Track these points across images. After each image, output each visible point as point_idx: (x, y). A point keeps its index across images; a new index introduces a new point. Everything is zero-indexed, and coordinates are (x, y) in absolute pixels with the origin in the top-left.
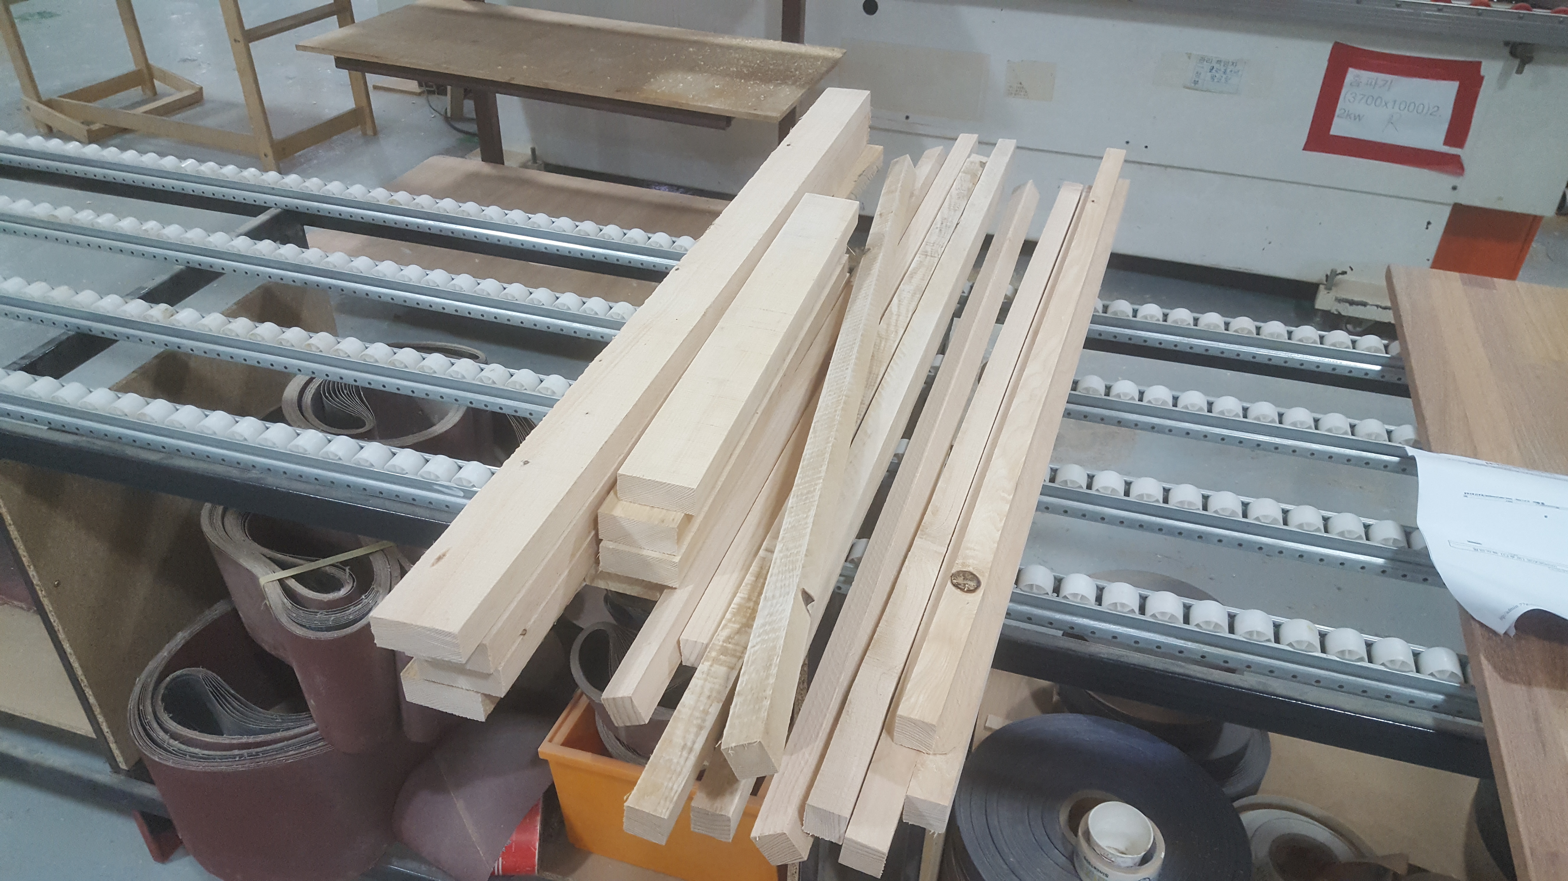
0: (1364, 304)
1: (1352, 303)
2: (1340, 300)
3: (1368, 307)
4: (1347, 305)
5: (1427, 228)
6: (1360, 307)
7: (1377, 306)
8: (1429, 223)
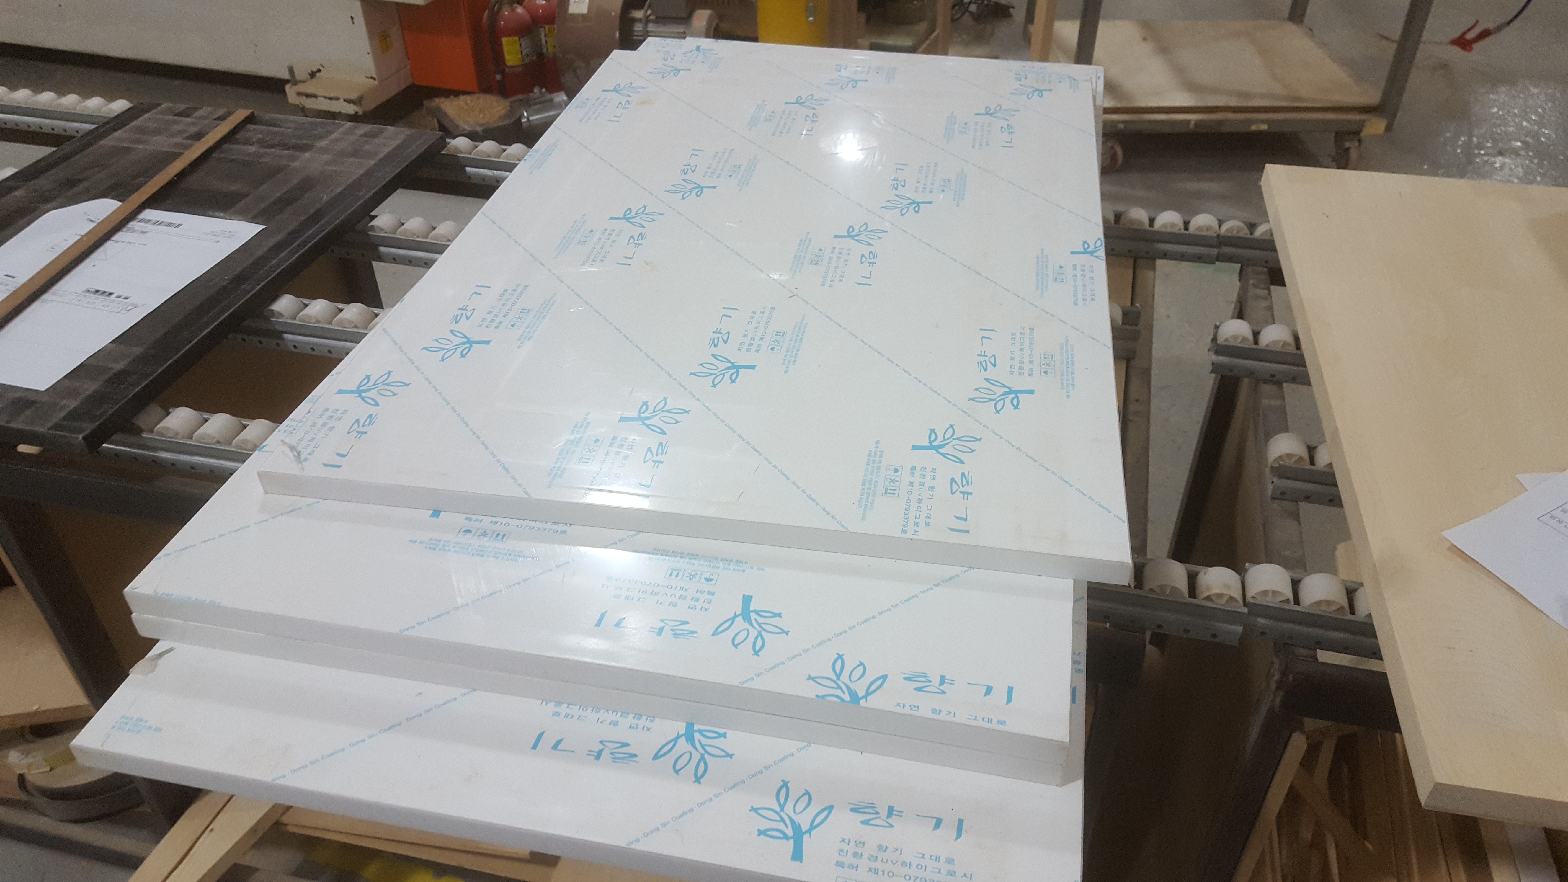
0: (315, 96)
1: (308, 96)
2: (299, 94)
3: (319, 98)
4: (304, 98)
5: (353, 23)
6: (313, 99)
7: (325, 97)
8: (352, 18)
